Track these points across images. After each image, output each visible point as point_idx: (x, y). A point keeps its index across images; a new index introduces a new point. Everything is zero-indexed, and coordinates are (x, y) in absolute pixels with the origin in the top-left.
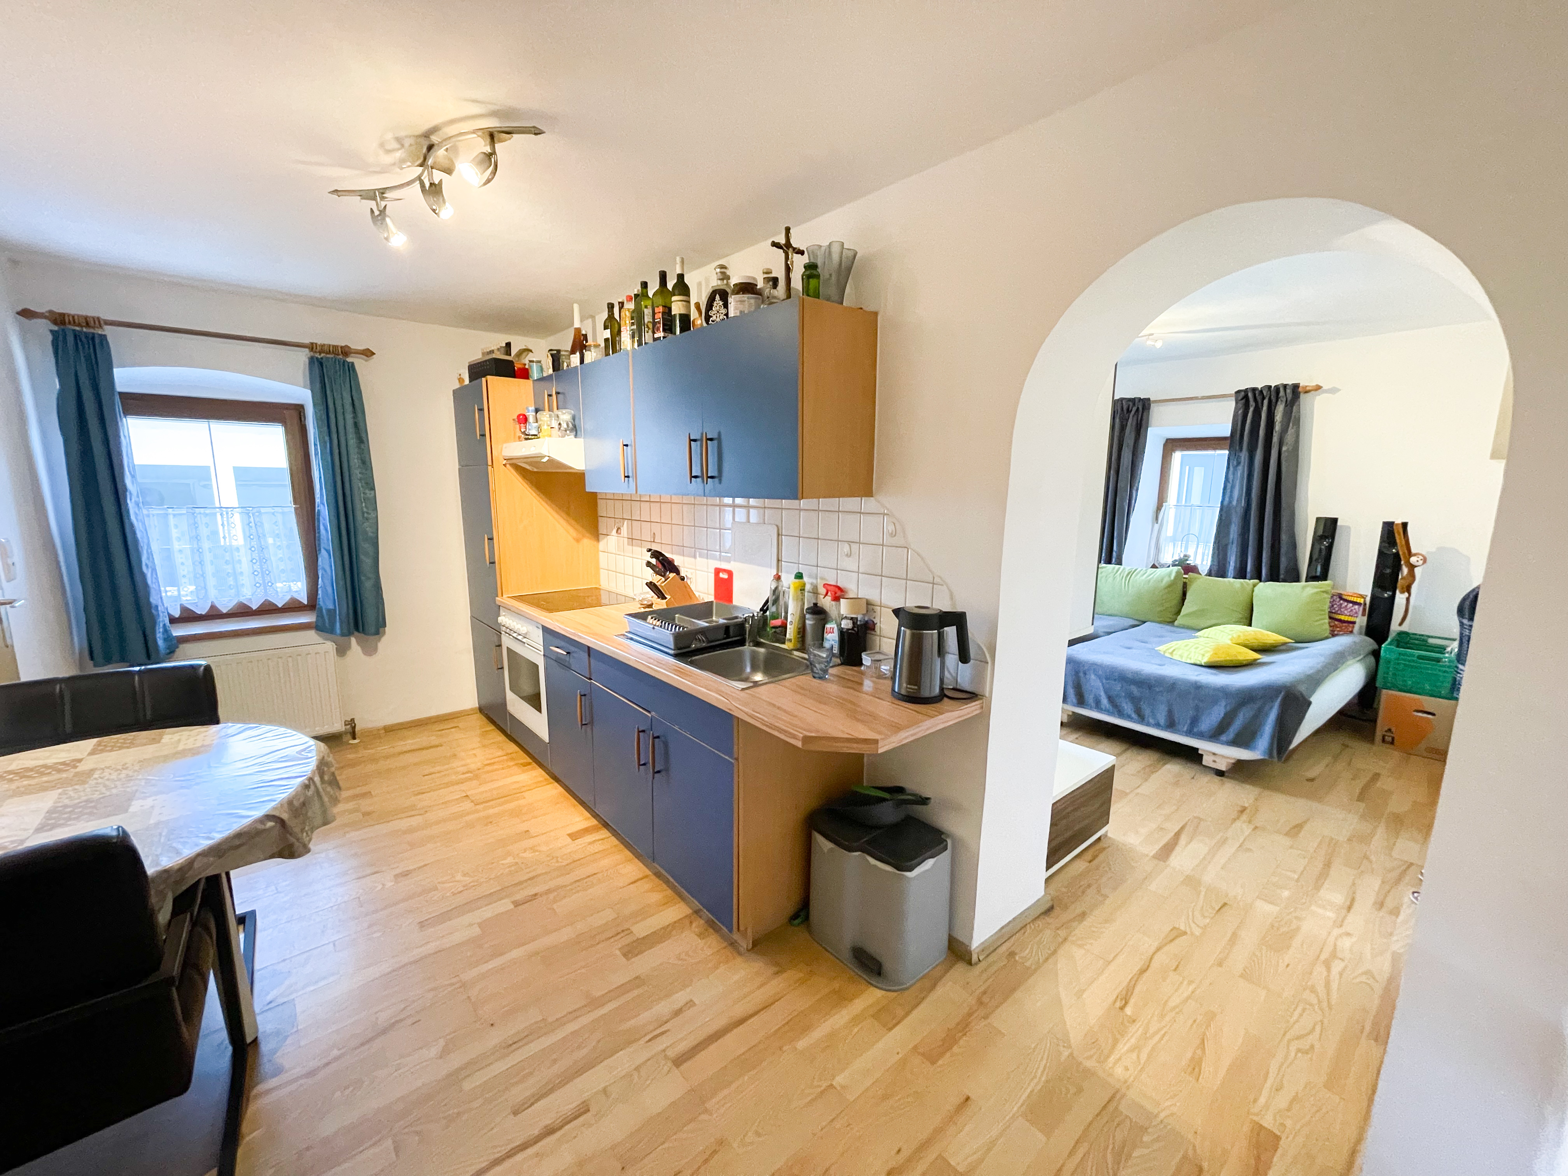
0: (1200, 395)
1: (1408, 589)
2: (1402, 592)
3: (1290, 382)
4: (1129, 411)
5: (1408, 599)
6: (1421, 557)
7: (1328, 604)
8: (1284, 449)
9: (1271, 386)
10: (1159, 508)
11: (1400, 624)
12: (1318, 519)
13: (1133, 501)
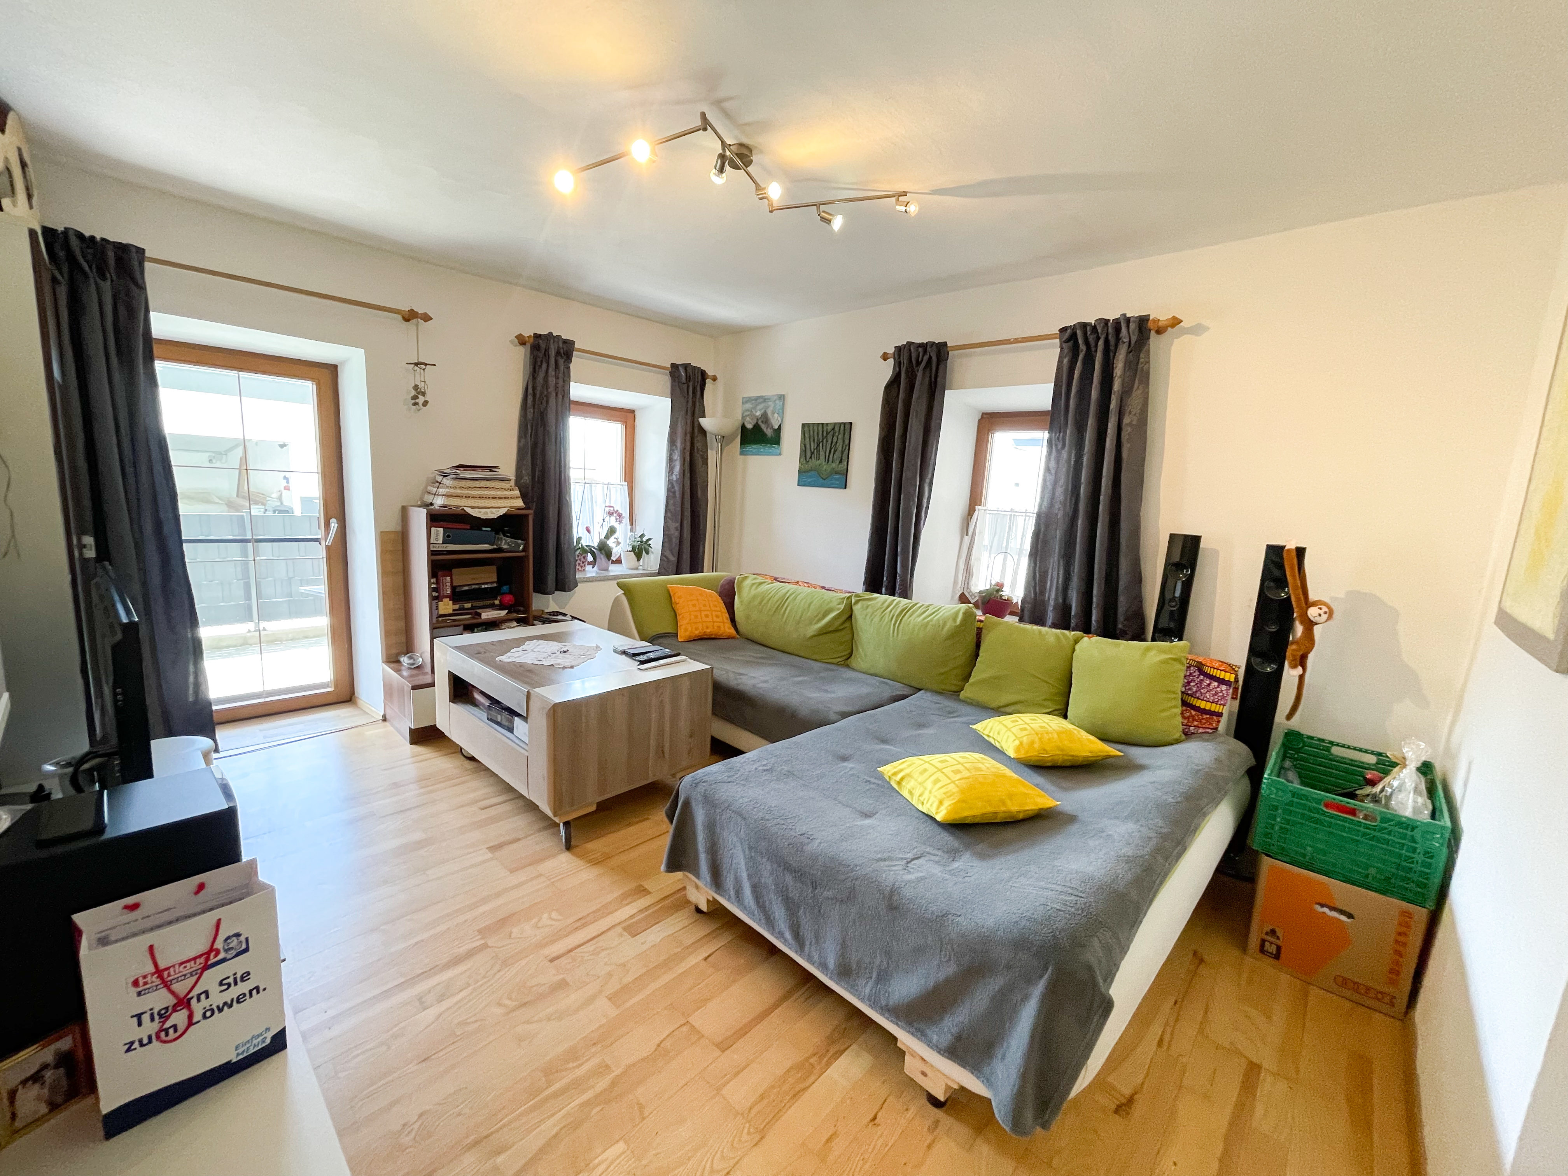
0: (1012, 337)
1: (1302, 661)
2: (1294, 667)
3: (1133, 312)
4: (918, 363)
5: (1301, 678)
6: (1325, 609)
7: (1181, 681)
8: (1126, 420)
9: (1109, 320)
10: (971, 512)
11: (1289, 717)
12: (1172, 537)
13: (925, 501)
